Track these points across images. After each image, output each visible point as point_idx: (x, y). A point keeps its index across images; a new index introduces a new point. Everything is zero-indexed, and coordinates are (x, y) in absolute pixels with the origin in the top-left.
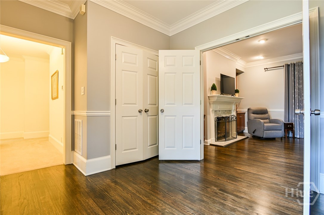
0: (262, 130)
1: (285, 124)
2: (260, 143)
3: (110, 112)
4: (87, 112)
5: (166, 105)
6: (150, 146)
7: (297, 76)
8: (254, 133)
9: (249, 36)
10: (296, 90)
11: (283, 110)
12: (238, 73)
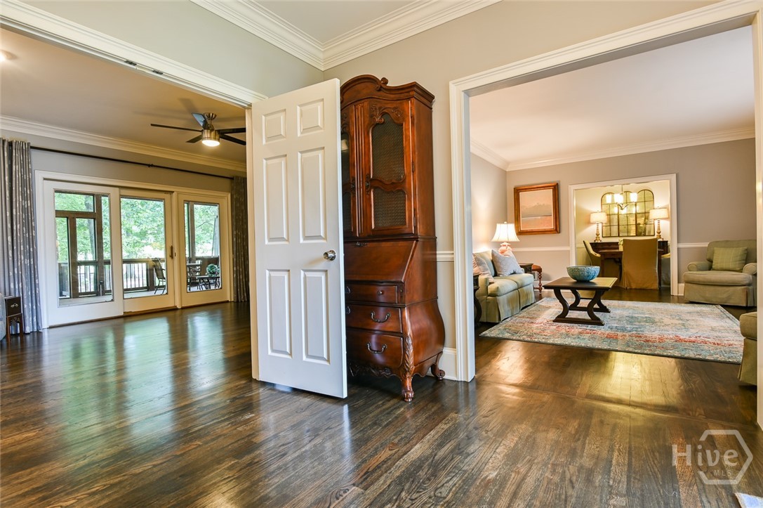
9: (161, 73)
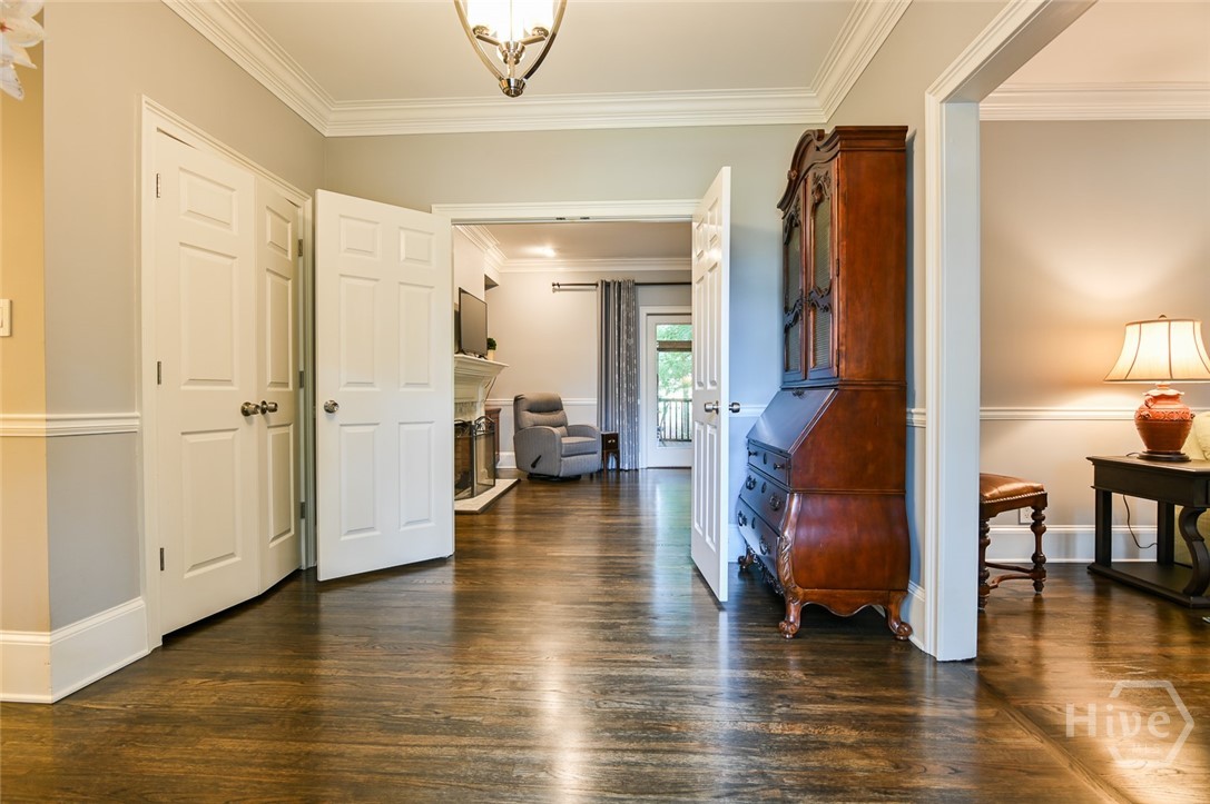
0: (558, 456)
1: (603, 435)
2: (553, 491)
3: (137, 414)
4: (47, 420)
5: (345, 386)
6: (274, 539)
7: (623, 315)
8: (534, 466)
9: (589, 218)
10: (623, 351)
11: (594, 401)
12: (489, 285)
